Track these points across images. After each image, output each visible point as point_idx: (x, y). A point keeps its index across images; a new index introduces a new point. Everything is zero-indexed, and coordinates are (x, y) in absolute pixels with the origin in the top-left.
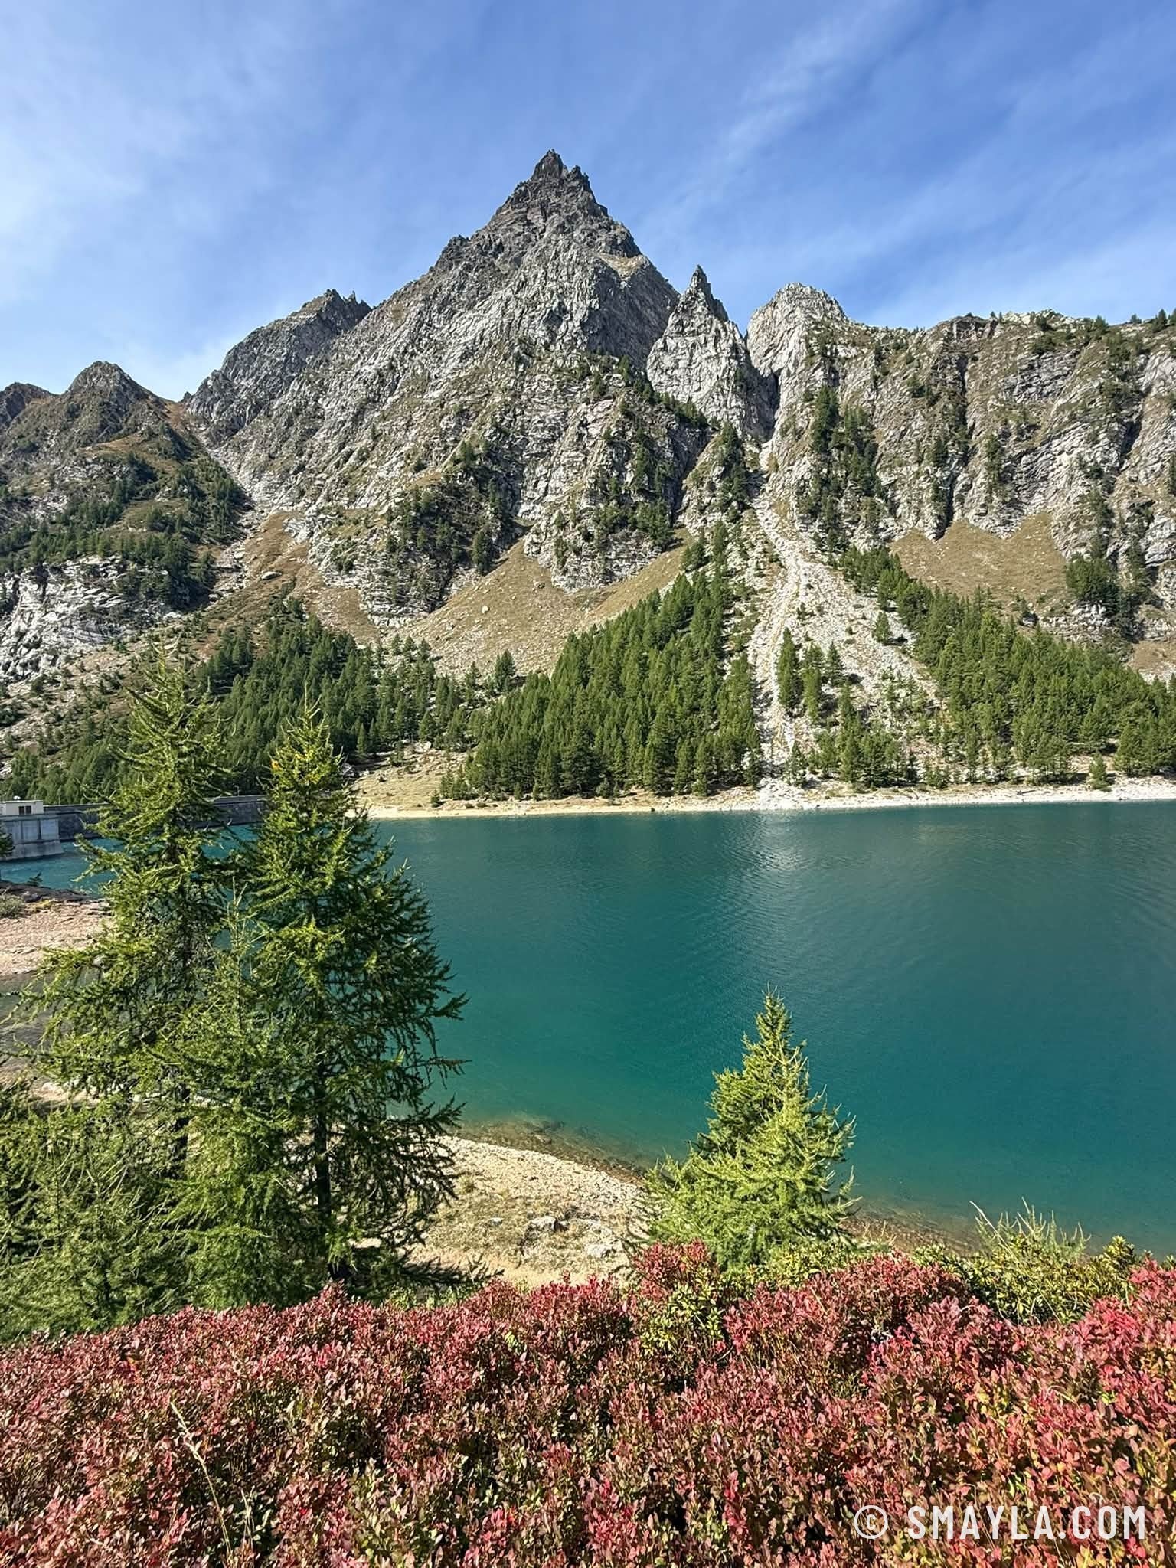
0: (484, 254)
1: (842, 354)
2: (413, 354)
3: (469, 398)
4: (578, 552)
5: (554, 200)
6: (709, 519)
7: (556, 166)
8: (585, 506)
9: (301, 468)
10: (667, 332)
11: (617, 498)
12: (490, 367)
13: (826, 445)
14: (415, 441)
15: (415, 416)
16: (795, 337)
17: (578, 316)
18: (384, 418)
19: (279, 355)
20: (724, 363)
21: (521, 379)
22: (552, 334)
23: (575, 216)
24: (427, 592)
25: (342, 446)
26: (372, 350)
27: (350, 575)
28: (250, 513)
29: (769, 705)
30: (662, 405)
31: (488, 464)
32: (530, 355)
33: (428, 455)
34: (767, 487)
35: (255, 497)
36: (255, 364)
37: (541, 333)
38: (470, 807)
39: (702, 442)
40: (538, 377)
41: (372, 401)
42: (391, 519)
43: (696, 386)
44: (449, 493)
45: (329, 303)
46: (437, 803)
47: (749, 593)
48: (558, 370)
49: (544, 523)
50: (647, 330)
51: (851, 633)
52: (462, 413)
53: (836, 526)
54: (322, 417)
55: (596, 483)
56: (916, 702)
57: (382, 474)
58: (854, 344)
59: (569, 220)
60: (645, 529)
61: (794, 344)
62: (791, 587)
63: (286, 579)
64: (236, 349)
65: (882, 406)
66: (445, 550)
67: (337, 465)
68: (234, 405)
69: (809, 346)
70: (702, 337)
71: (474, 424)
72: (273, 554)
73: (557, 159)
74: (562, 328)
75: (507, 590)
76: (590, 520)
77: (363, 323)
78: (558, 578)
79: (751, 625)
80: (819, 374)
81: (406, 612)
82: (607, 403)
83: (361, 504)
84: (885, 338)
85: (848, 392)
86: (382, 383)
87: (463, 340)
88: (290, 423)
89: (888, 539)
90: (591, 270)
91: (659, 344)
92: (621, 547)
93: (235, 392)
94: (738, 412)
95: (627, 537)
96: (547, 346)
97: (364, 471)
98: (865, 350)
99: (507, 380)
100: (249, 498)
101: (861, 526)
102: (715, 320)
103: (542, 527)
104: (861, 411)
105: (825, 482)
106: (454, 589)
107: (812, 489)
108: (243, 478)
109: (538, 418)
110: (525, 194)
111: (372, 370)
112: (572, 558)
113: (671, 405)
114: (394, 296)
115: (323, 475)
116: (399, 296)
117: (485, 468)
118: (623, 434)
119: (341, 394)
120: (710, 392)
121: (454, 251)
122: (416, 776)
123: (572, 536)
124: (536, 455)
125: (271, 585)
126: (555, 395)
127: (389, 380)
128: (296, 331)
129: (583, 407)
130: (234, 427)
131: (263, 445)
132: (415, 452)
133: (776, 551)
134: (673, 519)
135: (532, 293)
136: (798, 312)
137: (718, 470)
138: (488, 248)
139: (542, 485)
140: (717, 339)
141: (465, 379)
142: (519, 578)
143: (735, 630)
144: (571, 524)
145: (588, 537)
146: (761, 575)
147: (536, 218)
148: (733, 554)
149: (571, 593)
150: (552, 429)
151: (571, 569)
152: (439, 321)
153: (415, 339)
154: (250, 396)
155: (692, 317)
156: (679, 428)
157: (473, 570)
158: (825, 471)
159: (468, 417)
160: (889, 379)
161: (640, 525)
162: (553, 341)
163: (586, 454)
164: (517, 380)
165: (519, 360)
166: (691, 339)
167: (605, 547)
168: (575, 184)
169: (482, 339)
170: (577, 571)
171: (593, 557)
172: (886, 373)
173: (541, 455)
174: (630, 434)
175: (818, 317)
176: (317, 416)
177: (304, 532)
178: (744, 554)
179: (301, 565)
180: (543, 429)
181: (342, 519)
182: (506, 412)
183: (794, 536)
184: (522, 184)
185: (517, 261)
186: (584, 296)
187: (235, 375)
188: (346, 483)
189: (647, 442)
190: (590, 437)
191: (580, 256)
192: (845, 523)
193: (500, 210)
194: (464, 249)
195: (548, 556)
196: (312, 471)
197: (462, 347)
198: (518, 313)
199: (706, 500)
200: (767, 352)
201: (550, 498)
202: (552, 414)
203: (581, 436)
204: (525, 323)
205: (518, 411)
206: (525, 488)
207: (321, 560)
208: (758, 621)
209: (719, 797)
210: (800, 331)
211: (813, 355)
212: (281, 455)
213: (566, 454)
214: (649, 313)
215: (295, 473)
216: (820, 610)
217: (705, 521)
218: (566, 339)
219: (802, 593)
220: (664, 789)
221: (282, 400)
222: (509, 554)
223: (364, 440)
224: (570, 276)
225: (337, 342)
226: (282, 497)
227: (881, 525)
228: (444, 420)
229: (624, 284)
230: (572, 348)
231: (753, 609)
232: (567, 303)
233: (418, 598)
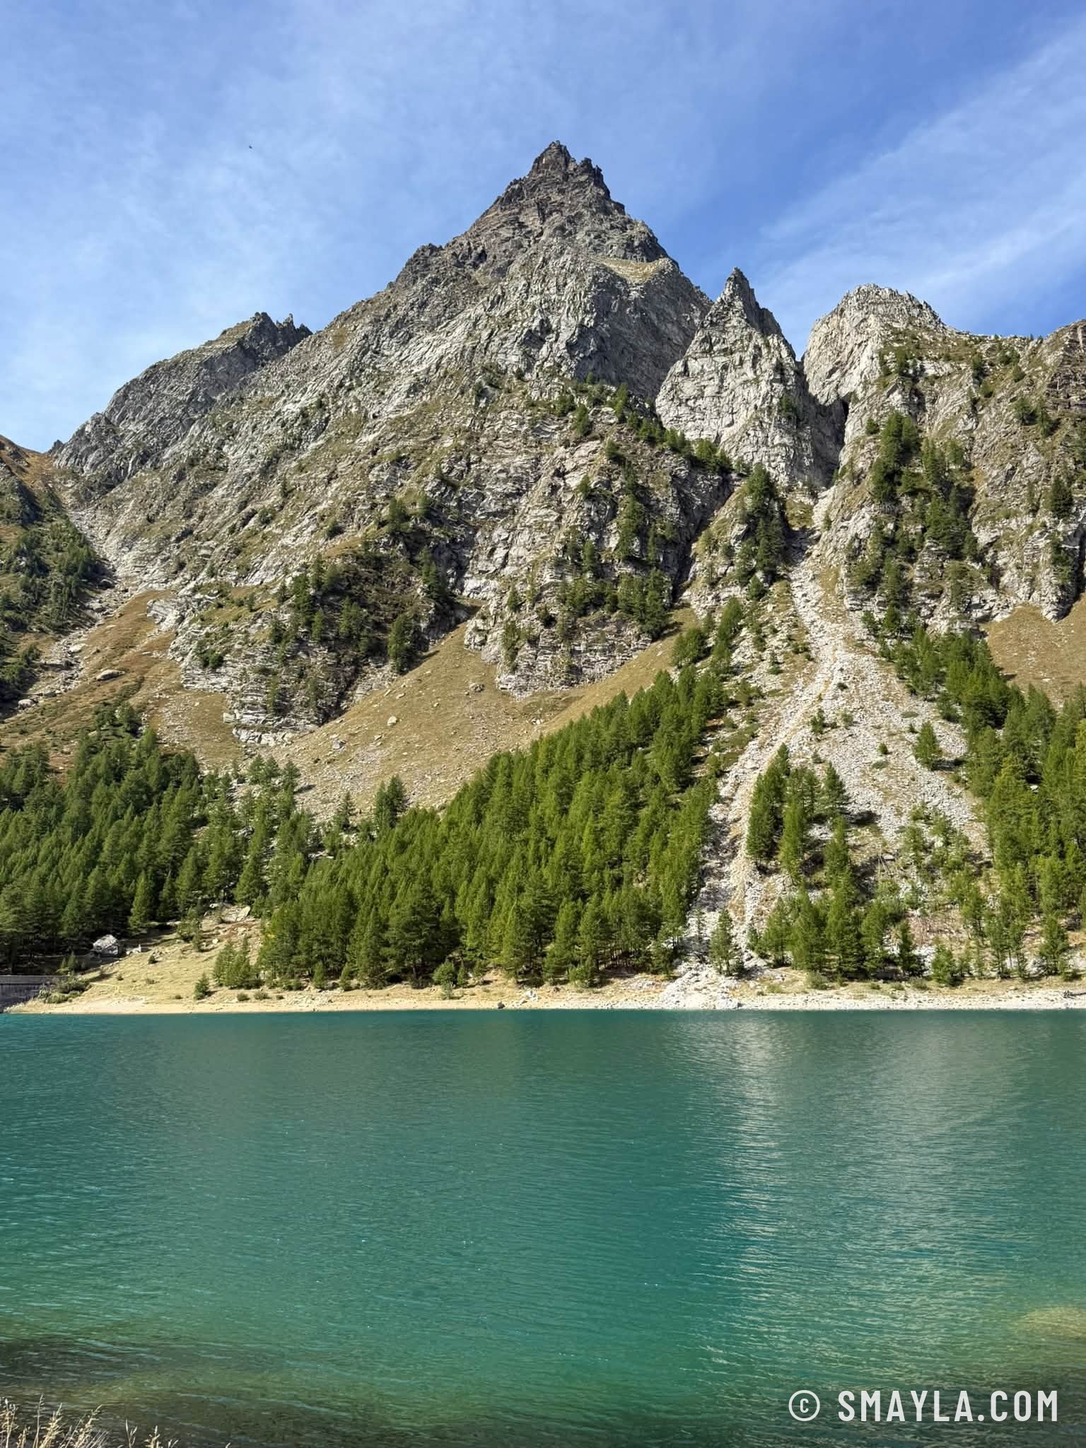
0: (459, 265)
1: (930, 371)
2: (350, 389)
3: (412, 442)
4: (533, 642)
5: (556, 198)
6: (724, 595)
7: (561, 160)
8: (548, 580)
9: (187, 533)
10: (689, 352)
11: (593, 569)
12: (442, 402)
13: (893, 491)
14: (335, 497)
15: (341, 466)
16: (868, 352)
17: (565, 336)
18: (301, 469)
19: (182, 393)
20: (764, 388)
21: (482, 416)
22: (529, 359)
23: (580, 215)
24: (318, 697)
25: (243, 505)
26: (300, 384)
27: (219, 675)
28: (108, 592)
29: (734, 854)
30: (666, 445)
31: (426, 526)
32: (496, 387)
33: (349, 515)
34: (816, 550)
35: (120, 572)
36: (150, 405)
37: (514, 359)
38: (243, 999)
39: (724, 490)
40: (503, 415)
41: (291, 447)
42: (284, 599)
43: (727, 420)
44: (366, 564)
45: (255, 329)
46: (204, 992)
47: (751, 697)
48: (532, 405)
49: (493, 604)
50: (667, 350)
51: (884, 751)
52: (399, 461)
53: (905, 602)
54: (225, 469)
55: (565, 550)
56: (954, 853)
57: (288, 540)
58: (948, 359)
59: (571, 220)
60: (630, 611)
61: (866, 363)
62: (817, 687)
63: (130, 680)
64: (128, 388)
65: (985, 438)
66: (350, 639)
67: (232, 530)
68: (115, 456)
69: (883, 363)
70: (736, 357)
71: (414, 475)
72: (124, 645)
73: (562, 151)
74: (544, 350)
75: (429, 694)
76: (554, 599)
77: (294, 351)
78: (504, 677)
79: (741, 743)
80: (896, 398)
81: (287, 724)
82: (593, 445)
83: (254, 580)
84: (992, 349)
85: (938, 421)
86: (306, 424)
87: (416, 370)
88: (180, 477)
89: (986, 619)
90: (588, 278)
91: (679, 367)
92: (594, 635)
93: (118, 440)
94: (783, 451)
95: (603, 621)
96: (520, 375)
97: (264, 538)
98: (963, 366)
99: (462, 417)
100: (111, 574)
101: (945, 602)
102: (756, 335)
103: (491, 610)
104: (954, 445)
105: (889, 542)
106: (359, 693)
107: (871, 553)
108: (108, 548)
109: (499, 467)
110: (519, 193)
111: (296, 409)
112: (526, 650)
113: (680, 446)
114: (338, 319)
115: (212, 543)
116: (345, 317)
117: (422, 532)
118: (608, 485)
119: (252, 440)
120: (745, 426)
121: (422, 261)
122: (206, 955)
123: (528, 620)
124: (495, 514)
125: (106, 689)
126: (525, 437)
127: (315, 421)
128: (209, 364)
129: (561, 451)
130: (110, 482)
131: (142, 505)
132: (332, 510)
133: (807, 638)
134: (676, 594)
135: (507, 309)
136: (872, 319)
137: (739, 529)
138: (465, 257)
139: (500, 553)
140: (755, 360)
141: (408, 418)
142: (450, 679)
143: (717, 749)
144: (528, 604)
145: (549, 621)
146: (778, 672)
147: (531, 219)
148: (745, 643)
149: (521, 698)
150: (519, 480)
151: (523, 665)
152: (390, 347)
153: (355, 370)
154: (138, 444)
155: (724, 331)
156: (689, 474)
157: (387, 668)
158: (891, 526)
159: (407, 467)
160: (993, 401)
161: (621, 604)
162: (529, 368)
163: (561, 512)
164: (475, 418)
165: (481, 393)
166: (721, 360)
167: (570, 634)
168: (583, 178)
169: (438, 367)
170: (530, 667)
171: (555, 648)
172: (989, 395)
173: (501, 513)
174: (617, 484)
175: (900, 326)
176: (218, 467)
177: (172, 617)
178: (760, 643)
179: (157, 661)
180: (505, 481)
181: (223, 601)
182: (457, 460)
183: (839, 616)
184: (516, 182)
185: (502, 272)
186: (577, 312)
187: (122, 418)
188: (238, 552)
189: (640, 493)
190: (567, 489)
191: (576, 262)
192: (919, 596)
193: (487, 212)
194: (433, 260)
195: (495, 648)
196: (197, 538)
197: (412, 379)
198: (485, 335)
199: (721, 570)
200: (832, 372)
201: (508, 570)
202: (519, 460)
203: (555, 489)
204: (493, 347)
205: (473, 457)
206: (476, 558)
207: (185, 654)
208: (754, 736)
209: (608, 989)
210: (874, 345)
211: (888, 373)
212: (164, 518)
213: (533, 513)
214: (670, 329)
215: (178, 540)
216: (849, 721)
217: (717, 598)
218: (547, 365)
219: (829, 695)
220: (531, 976)
221: (175, 448)
222: (443, 645)
223: (272, 498)
224: (559, 289)
225: (258, 376)
226: (156, 570)
227: (976, 600)
228: (375, 471)
229: (634, 294)
230: (553, 376)
231: (752, 719)
232: (553, 322)
233: (307, 705)
